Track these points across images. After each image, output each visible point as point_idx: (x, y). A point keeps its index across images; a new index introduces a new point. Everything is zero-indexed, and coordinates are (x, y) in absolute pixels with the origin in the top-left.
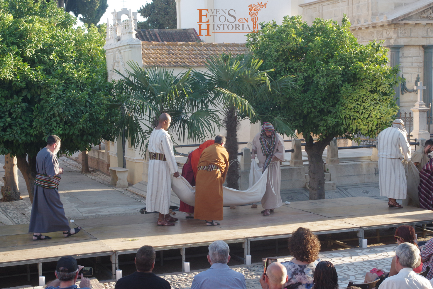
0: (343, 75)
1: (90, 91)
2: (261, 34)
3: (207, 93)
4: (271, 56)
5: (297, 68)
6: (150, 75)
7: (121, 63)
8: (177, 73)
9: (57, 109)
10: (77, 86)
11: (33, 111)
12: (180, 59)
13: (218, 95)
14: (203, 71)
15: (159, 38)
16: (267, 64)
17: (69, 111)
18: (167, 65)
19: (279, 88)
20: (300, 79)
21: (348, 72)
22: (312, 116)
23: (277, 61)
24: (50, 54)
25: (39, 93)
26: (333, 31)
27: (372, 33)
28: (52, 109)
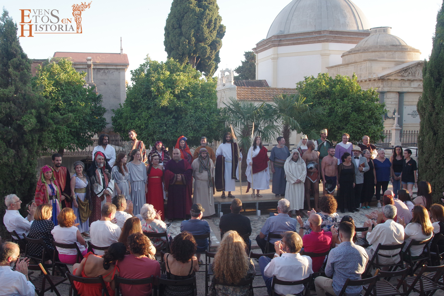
0: (352, 108)
1: (208, 113)
2: (305, 83)
3: (273, 116)
4: (310, 96)
5: (325, 103)
6: (241, 104)
7: (225, 98)
8: (257, 104)
9: (190, 123)
10: (202, 110)
11: (178, 123)
12: (258, 96)
13: (279, 117)
14: (271, 103)
15: (245, 85)
16: (308, 100)
17: (197, 124)
18: (251, 100)
19: (314, 114)
20: (327, 109)
21: (355, 106)
22: (333, 131)
23: (314, 98)
24: (188, 93)
25: (181, 114)
26: (347, 82)
27: (369, 84)
28: (188, 122)
